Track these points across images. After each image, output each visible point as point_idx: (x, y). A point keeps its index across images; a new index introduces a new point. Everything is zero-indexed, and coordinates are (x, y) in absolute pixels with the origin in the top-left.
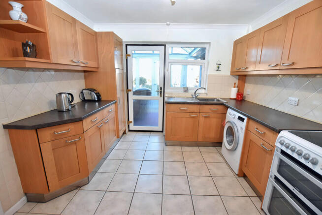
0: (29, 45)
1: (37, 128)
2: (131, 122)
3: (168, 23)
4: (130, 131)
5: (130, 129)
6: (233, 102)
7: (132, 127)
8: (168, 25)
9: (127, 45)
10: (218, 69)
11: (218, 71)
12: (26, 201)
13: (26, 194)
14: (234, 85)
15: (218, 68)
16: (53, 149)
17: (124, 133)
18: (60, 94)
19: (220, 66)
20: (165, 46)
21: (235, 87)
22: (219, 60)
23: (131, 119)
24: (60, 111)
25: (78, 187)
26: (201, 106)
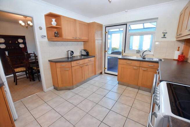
0: (56, 33)
1: (56, 62)
2: (106, 68)
3: (126, 10)
4: (105, 73)
5: (105, 72)
6: (176, 62)
7: (107, 71)
8: (126, 12)
9: (106, 27)
10: (164, 37)
11: (164, 38)
12: (53, 88)
13: (54, 86)
14: (178, 49)
15: (164, 35)
16: (60, 71)
17: (101, 73)
18: (68, 51)
19: (166, 35)
20: (126, 24)
21: (178, 50)
22: (165, 30)
23: (106, 67)
24: (68, 58)
25: (69, 89)
26: (141, 62)
